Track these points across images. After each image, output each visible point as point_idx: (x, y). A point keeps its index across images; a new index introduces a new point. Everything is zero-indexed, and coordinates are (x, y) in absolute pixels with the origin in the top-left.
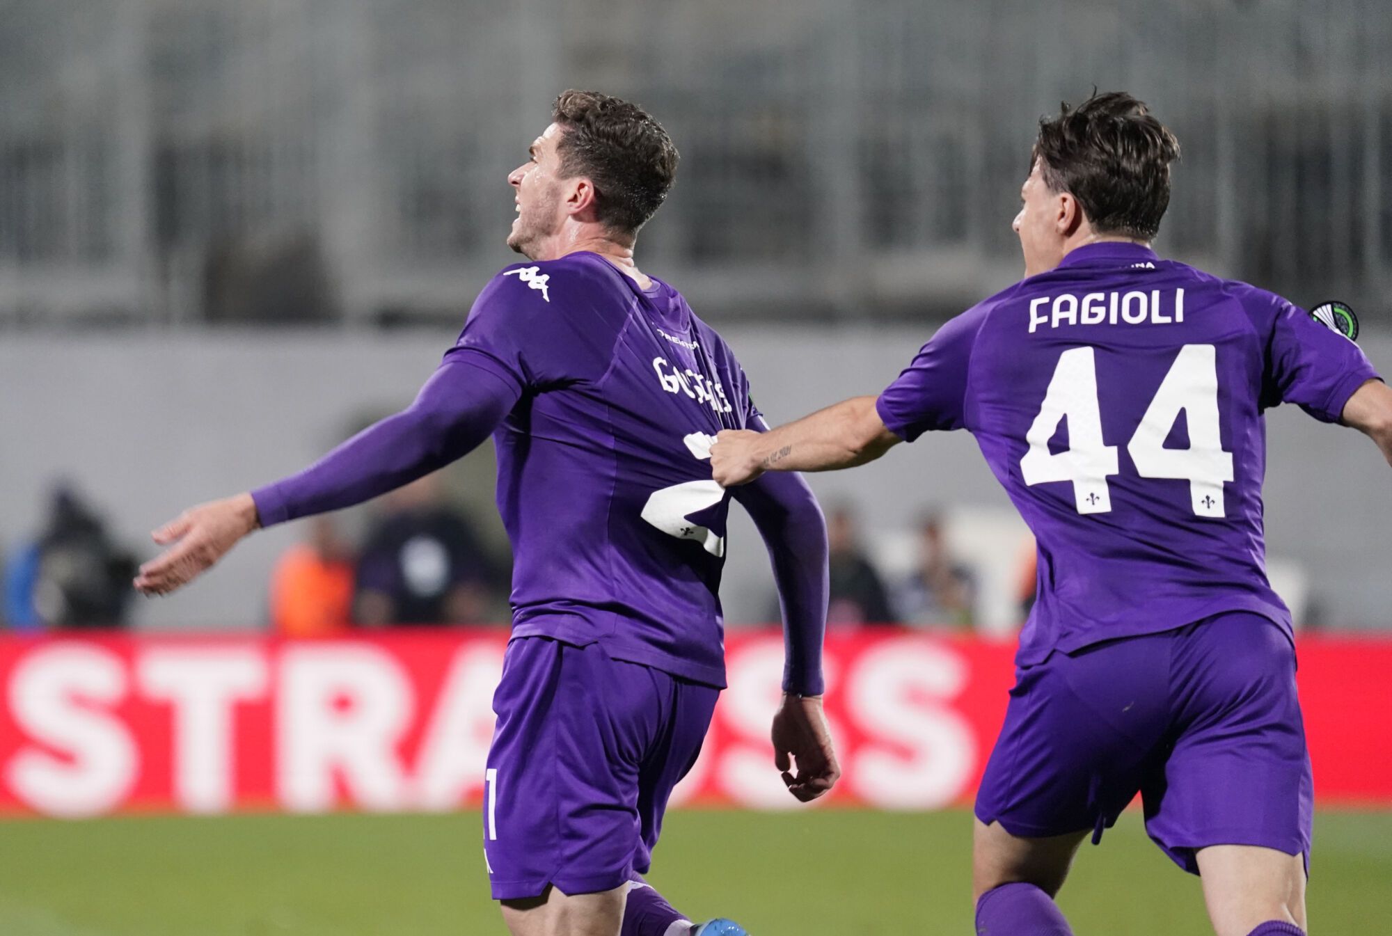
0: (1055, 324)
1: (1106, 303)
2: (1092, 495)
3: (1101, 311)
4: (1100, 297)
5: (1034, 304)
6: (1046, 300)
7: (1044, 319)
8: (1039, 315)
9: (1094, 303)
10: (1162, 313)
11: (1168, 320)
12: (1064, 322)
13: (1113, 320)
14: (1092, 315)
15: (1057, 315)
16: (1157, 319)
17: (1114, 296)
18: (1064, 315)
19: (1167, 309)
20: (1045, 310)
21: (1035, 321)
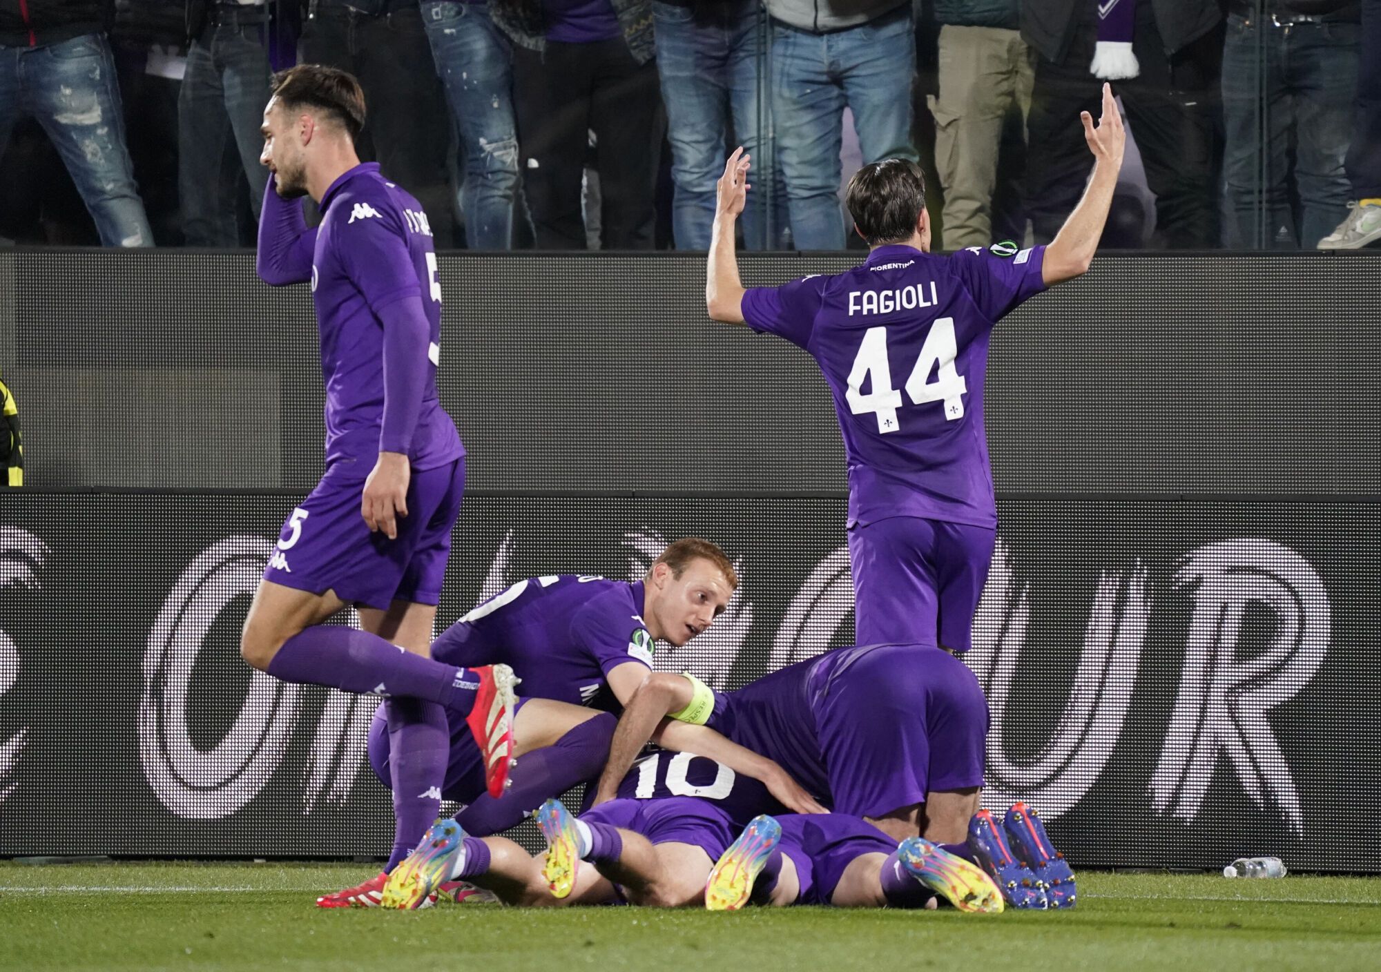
0: (865, 312)
1: (893, 298)
2: (888, 421)
3: (891, 303)
4: (890, 293)
5: (852, 295)
6: (858, 294)
7: (858, 308)
8: (855, 304)
9: (887, 298)
10: (925, 301)
11: (928, 304)
12: (870, 311)
13: (898, 308)
14: (886, 307)
15: (866, 307)
16: (922, 304)
17: (898, 292)
18: (870, 307)
19: (927, 297)
20: (858, 301)
21: (852, 308)
